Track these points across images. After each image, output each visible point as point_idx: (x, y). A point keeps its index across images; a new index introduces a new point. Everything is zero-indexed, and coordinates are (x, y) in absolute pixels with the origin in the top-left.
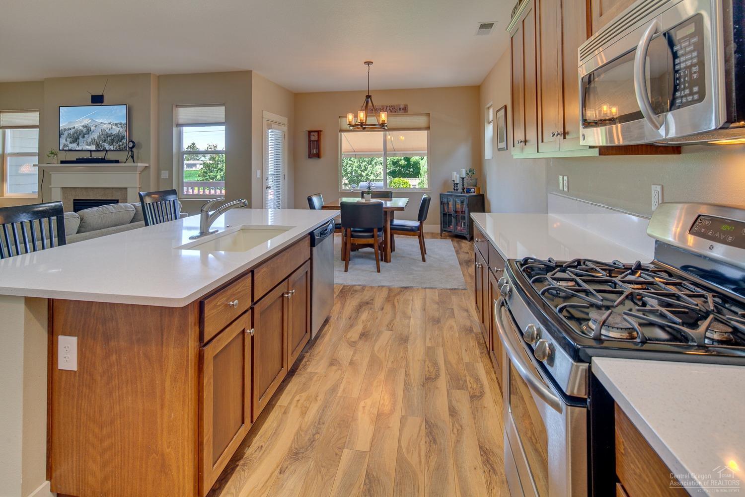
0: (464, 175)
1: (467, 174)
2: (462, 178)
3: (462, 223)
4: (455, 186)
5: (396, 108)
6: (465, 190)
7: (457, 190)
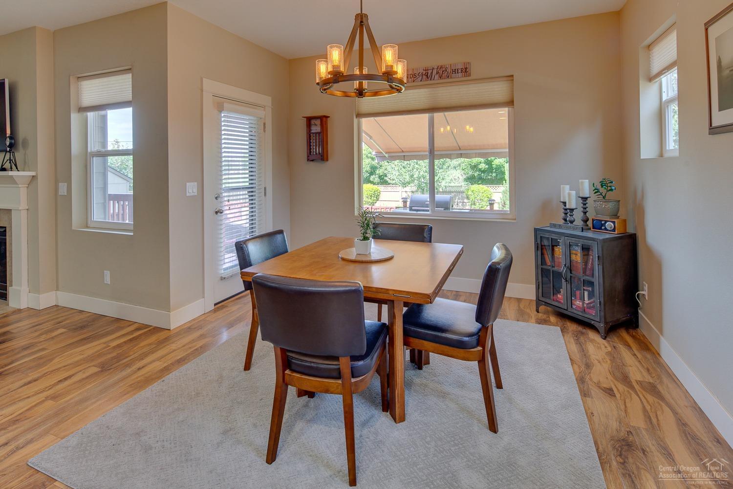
0: (586, 191)
1: (597, 191)
2: (582, 198)
3: (586, 293)
4: (566, 214)
5: (449, 70)
6: (590, 223)
7: (572, 222)
